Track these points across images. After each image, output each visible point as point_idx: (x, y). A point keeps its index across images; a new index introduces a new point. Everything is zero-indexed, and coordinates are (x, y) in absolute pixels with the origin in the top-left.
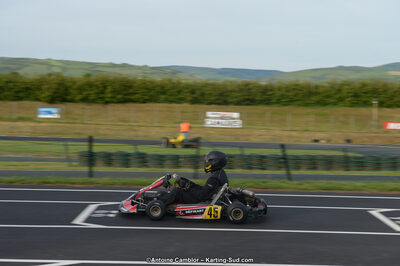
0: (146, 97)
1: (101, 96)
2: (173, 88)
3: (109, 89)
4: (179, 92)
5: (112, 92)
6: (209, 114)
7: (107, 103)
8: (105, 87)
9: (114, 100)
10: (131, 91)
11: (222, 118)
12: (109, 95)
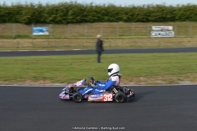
0: (96, 18)
1: (64, 18)
2: (114, 11)
3: (70, 12)
4: (117, 14)
5: (72, 15)
6: (154, 28)
7: (68, 23)
8: (67, 11)
9: (74, 21)
10: (85, 13)
11: (162, 30)
12: (71, 17)
